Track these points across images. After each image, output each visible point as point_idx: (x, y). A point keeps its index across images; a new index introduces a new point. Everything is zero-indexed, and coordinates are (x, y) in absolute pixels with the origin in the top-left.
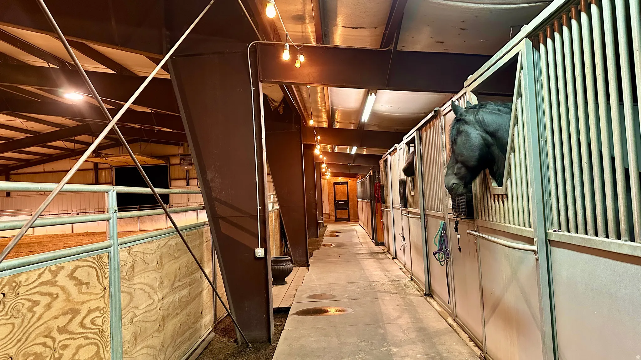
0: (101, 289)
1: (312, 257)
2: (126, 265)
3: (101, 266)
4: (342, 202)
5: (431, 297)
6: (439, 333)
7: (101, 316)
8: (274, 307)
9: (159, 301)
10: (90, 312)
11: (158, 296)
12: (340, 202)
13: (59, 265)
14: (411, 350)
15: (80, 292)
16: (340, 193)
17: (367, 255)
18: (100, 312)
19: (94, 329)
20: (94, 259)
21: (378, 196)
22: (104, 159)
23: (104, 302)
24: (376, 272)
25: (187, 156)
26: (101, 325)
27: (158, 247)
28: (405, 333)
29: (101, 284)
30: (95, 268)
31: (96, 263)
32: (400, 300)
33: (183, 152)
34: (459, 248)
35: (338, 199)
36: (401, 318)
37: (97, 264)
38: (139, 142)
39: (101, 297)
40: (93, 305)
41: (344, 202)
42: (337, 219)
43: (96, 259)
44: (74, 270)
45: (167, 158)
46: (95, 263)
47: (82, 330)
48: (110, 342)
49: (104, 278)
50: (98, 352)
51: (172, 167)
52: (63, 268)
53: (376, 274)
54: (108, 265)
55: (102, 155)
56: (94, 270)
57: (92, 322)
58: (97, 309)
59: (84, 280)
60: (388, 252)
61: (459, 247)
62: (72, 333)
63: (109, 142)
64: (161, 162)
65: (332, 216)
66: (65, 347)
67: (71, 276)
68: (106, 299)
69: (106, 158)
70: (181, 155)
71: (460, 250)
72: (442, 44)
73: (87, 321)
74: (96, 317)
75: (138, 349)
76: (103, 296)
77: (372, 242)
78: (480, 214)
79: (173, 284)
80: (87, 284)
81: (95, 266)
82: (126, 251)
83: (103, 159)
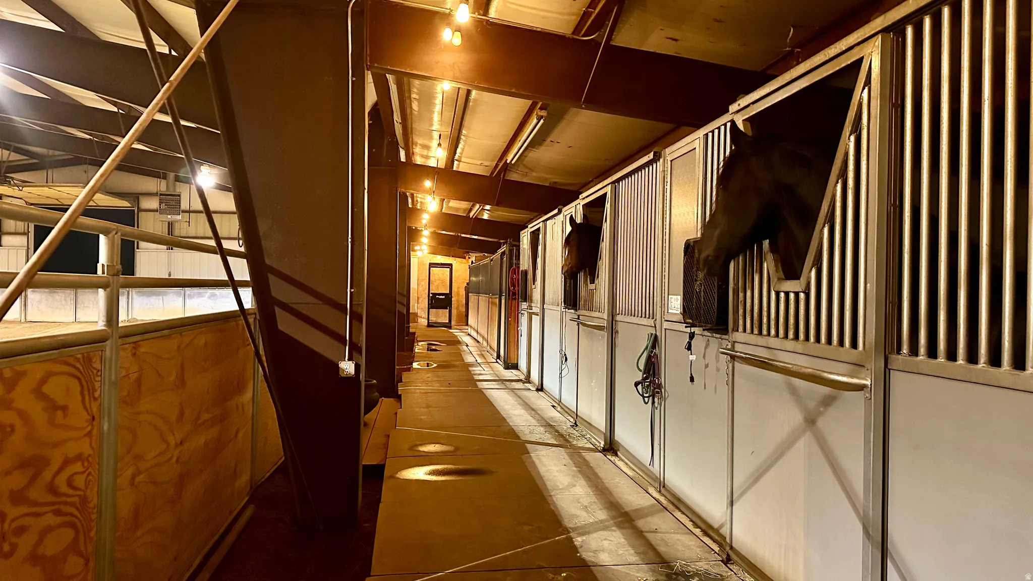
0: (87, 421)
1: (401, 382)
2: (129, 377)
3: (88, 375)
4: (441, 297)
5: (613, 453)
6: (643, 513)
7: (84, 472)
8: (363, 463)
9: (177, 446)
10: (66, 463)
11: (175, 437)
12: (437, 296)
13: (17, 368)
14: (605, 539)
15: (52, 424)
16: (438, 282)
17: (494, 383)
18: (83, 465)
19: (72, 496)
20: (78, 360)
21: (514, 289)
22: (16, 189)
23: (91, 444)
24: (516, 411)
25: (171, 197)
26: (83, 487)
27: (179, 347)
28: (588, 512)
29: (87, 410)
30: (79, 379)
31: (81, 368)
32: (567, 457)
33: (165, 190)
34: (690, 377)
35: (433, 290)
36: (575, 486)
37: (82, 371)
38: (86, 164)
39: (85, 435)
40: (73, 449)
41: (444, 297)
42: (430, 324)
43: (82, 361)
44: (44, 381)
45: (135, 197)
46: (78, 369)
47: (51, 498)
48: (95, 521)
49: (92, 399)
50: (76, 539)
51: (142, 214)
52: (24, 374)
53: (516, 414)
54: (99, 373)
55: (12, 182)
56: (77, 381)
57: (70, 483)
58: (79, 458)
59: (60, 400)
60: (528, 380)
61: (691, 374)
62: (36, 504)
63: (26, 160)
64: (124, 204)
65: (421, 317)
66: (21, 531)
67: (39, 393)
68: (94, 438)
69: (21, 188)
70: (161, 195)
71: (692, 379)
72: (674, 42)
73: (61, 482)
74: (76, 473)
75: (140, 533)
76: (89, 434)
77: (497, 362)
78: (741, 322)
79: (198, 418)
80: (64, 408)
81: (80, 375)
82: (130, 349)
83: (13, 189)
